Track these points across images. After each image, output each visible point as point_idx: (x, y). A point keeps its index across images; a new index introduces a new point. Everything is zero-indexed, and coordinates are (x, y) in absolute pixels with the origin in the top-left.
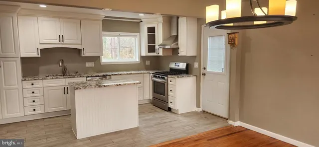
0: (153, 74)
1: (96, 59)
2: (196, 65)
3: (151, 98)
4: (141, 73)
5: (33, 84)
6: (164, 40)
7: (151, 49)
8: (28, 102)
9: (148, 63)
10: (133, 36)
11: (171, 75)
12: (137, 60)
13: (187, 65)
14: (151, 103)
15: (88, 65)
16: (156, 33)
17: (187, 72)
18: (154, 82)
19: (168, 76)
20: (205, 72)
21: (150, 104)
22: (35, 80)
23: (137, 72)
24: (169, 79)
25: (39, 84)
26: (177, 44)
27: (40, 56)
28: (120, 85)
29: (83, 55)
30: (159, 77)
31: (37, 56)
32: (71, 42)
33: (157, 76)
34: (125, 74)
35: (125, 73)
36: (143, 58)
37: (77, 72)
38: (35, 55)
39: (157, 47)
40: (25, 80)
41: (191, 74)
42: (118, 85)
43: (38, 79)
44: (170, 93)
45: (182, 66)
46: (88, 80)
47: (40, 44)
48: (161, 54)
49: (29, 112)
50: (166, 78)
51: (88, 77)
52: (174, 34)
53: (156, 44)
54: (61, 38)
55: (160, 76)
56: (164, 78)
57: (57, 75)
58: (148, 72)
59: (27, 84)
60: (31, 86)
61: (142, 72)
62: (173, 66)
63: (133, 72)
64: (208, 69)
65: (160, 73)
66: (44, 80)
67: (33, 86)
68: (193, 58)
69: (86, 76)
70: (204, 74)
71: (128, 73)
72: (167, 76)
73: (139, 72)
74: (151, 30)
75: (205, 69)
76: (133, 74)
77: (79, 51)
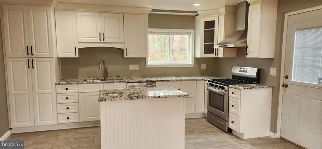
0: (209, 81)
1: (142, 61)
2: (273, 71)
3: (206, 111)
4: (194, 80)
5: (67, 89)
6: (226, 37)
7: (209, 49)
8: (62, 109)
9: (204, 66)
10: (186, 33)
11: (234, 84)
12: (191, 63)
13: (259, 72)
14: (205, 118)
15: (132, 67)
16: (216, 29)
17: (258, 80)
18: (211, 92)
19: (230, 85)
20: (286, 81)
21: (204, 120)
22: (70, 84)
23: (189, 78)
24: (231, 90)
25: (74, 88)
26: (246, 42)
27: (78, 56)
28: (159, 97)
29: (125, 56)
30: (216, 86)
31: (74, 56)
32: (112, 40)
33: (215, 84)
34: (172, 80)
35: (174, 78)
36: (198, 61)
37: (119, 76)
38: (72, 55)
39: (216, 47)
40: (59, 84)
41: (264, 83)
42: (156, 97)
43: (74, 83)
44: (231, 109)
45: (251, 72)
46: (130, 86)
47: (79, 42)
48: (221, 55)
49: (63, 120)
50: (226, 87)
51: (130, 82)
52: (241, 28)
53: (216, 43)
54: (102, 36)
55: (219, 85)
56: (223, 88)
57: (97, 79)
58: (203, 78)
59: (61, 89)
60: (65, 91)
61: (195, 78)
62: (237, 71)
63: (183, 78)
64: (294, 78)
65: (218, 80)
66: (80, 85)
67: (68, 90)
68: (270, 61)
69: (127, 81)
70: (285, 86)
71: (178, 79)
72: (228, 86)
73: (192, 78)
74: (210, 25)
75: (287, 77)
76: (184, 80)
77: (121, 51)
